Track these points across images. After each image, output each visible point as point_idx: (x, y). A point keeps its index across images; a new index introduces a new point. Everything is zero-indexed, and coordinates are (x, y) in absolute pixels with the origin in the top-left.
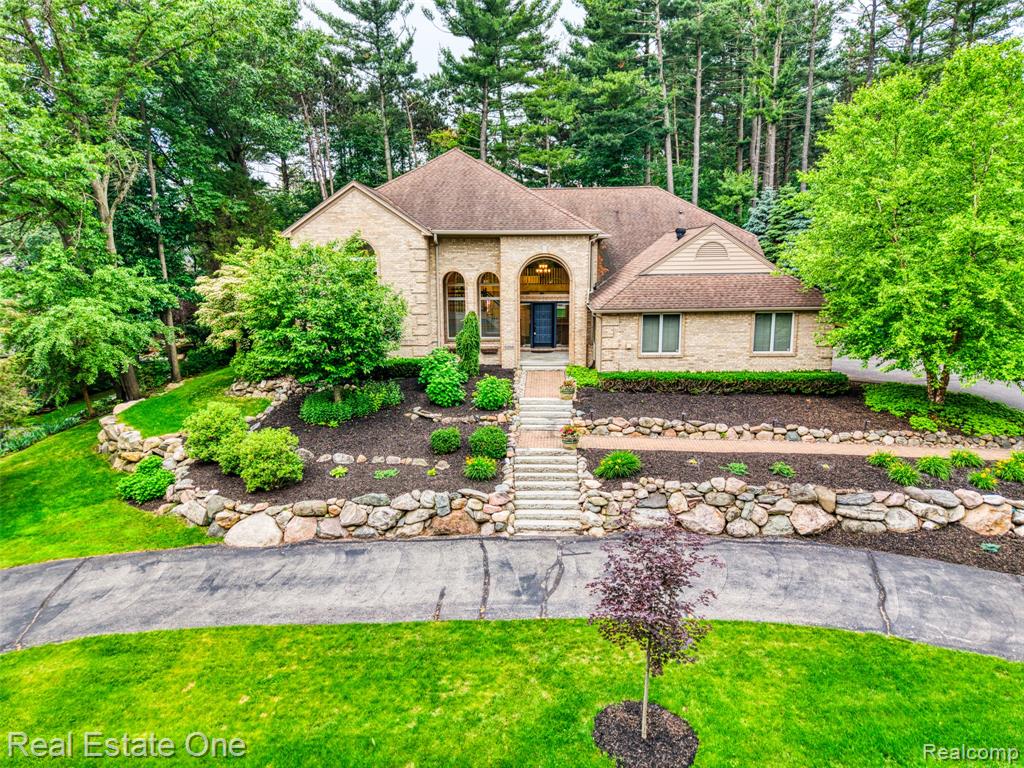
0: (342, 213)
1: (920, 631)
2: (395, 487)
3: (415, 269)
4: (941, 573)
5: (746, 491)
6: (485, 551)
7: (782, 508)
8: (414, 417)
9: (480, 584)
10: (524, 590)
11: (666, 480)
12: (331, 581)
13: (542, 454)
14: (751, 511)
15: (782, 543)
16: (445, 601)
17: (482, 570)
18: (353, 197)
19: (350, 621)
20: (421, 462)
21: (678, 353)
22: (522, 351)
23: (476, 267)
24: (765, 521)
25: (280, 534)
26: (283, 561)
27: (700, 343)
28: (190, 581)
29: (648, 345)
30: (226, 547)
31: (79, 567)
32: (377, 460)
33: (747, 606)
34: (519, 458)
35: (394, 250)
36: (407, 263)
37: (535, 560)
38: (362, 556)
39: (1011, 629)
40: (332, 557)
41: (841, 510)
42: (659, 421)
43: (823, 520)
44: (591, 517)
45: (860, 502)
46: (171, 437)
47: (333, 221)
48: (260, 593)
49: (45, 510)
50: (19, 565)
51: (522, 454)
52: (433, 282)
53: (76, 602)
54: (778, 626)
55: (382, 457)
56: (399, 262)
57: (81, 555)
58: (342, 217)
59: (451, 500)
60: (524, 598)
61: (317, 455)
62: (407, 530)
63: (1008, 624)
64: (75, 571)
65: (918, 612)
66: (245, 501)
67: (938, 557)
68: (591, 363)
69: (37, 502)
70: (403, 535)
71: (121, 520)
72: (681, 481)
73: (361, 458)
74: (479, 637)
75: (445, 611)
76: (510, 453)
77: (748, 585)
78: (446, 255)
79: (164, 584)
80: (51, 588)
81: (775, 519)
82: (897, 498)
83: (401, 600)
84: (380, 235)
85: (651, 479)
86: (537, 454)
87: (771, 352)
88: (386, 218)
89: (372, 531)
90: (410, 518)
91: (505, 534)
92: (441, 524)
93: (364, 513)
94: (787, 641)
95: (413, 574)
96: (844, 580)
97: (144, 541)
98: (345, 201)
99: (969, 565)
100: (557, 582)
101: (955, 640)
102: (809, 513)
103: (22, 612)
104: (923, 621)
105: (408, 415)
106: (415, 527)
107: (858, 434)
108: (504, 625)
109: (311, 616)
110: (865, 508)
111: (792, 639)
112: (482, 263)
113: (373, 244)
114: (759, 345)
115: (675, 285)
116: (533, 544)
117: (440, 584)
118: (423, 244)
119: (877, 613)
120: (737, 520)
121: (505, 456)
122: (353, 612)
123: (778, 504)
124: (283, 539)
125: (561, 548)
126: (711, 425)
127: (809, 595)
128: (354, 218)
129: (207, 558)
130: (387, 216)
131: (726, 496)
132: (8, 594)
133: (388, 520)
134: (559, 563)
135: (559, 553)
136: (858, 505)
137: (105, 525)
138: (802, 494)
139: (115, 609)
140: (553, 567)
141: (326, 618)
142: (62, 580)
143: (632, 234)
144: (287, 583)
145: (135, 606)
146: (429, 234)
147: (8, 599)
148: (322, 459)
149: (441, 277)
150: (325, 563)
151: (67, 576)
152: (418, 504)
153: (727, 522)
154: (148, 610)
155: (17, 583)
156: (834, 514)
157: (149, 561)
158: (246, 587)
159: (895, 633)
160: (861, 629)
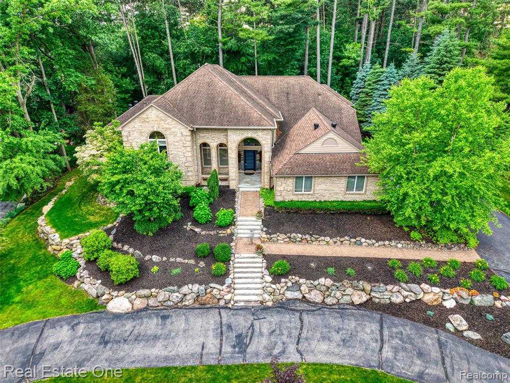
0: (147, 118)
1: (392, 367)
2: (180, 282)
3: (185, 145)
4: (408, 329)
5: (333, 285)
6: (221, 317)
7: (348, 293)
8: (188, 229)
9: (218, 340)
10: (237, 344)
11: (300, 278)
12: (156, 338)
13: (247, 258)
14: (335, 294)
15: (347, 309)
16: (205, 352)
17: (219, 331)
18: (152, 110)
19: (164, 365)
20: (192, 262)
21: (311, 193)
22: (239, 172)
23: (216, 141)
24: (340, 297)
25: (131, 306)
26: (134, 324)
27: (321, 188)
28: (94, 337)
29: (297, 188)
30: (107, 313)
31: (44, 326)
32: (172, 260)
33: (327, 353)
34: (236, 260)
35: (174, 137)
36: (181, 142)
37: (242, 322)
38: (168, 320)
39: (428, 365)
40: (155, 321)
41: (373, 294)
42: (300, 236)
43: (365, 298)
44: (267, 297)
45: (380, 291)
46: (74, 239)
47: (142, 122)
48: (126, 347)
49: (21, 283)
50: (17, 324)
51: (238, 258)
52: (195, 147)
53: (47, 352)
54: (338, 366)
55: (174, 259)
56: (177, 142)
57: (44, 318)
58: (147, 120)
59: (206, 290)
60: (237, 349)
61: (145, 256)
62: (187, 303)
63: (427, 362)
64: (43, 329)
65: (393, 355)
66: (115, 290)
67: (409, 318)
68: (272, 186)
69: (16, 277)
70: (185, 305)
71: (57, 292)
72: (307, 280)
73: (165, 259)
74: (218, 376)
75: (204, 359)
76: (232, 258)
77: (329, 339)
78: (201, 135)
79: (84, 339)
80: (34, 341)
81: (345, 297)
82: (396, 288)
83: (185, 351)
84: (167, 129)
85: (294, 277)
86: (245, 258)
87: (354, 192)
88: (169, 121)
89: (172, 303)
90: (188, 297)
91: (230, 306)
92: (201, 300)
93: (168, 296)
94: (340, 375)
95: (191, 333)
96: (368, 334)
97: (71, 308)
98: (148, 112)
99: (420, 323)
100: (251, 339)
101: (405, 373)
102: (359, 295)
103: (25, 358)
104: (395, 361)
105: (185, 227)
106: (190, 301)
107: (387, 243)
108: (228, 368)
109: (148, 362)
110: (382, 294)
111: (342, 374)
112: (219, 139)
113: (164, 133)
114: (349, 187)
115: (311, 160)
116: (241, 312)
117: (202, 340)
118: (189, 134)
119: (378, 356)
120: (329, 297)
121: (230, 260)
122: (166, 358)
123: (347, 291)
124: (133, 308)
125: (253, 314)
126: (323, 238)
127: (352, 345)
128: (153, 121)
129: (100, 320)
130: (170, 120)
131: (325, 287)
132: (16, 345)
133: (178, 300)
134: (252, 325)
135: (252, 318)
136: (379, 292)
137: (51, 295)
138: (357, 287)
139: (65, 357)
140: (249, 329)
141: (155, 363)
142: (38, 336)
143: (294, 108)
144: (137, 339)
145: (73, 354)
146: (191, 129)
147: (16, 349)
148: (147, 258)
149: (199, 145)
150: (151, 325)
151: (40, 332)
152: (191, 291)
153: (324, 298)
154: (79, 357)
155: (19, 337)
156: (370, 295)
157: (75, 322)
158: (120, 342)
159: (382, 369)
160: (370, 366)
